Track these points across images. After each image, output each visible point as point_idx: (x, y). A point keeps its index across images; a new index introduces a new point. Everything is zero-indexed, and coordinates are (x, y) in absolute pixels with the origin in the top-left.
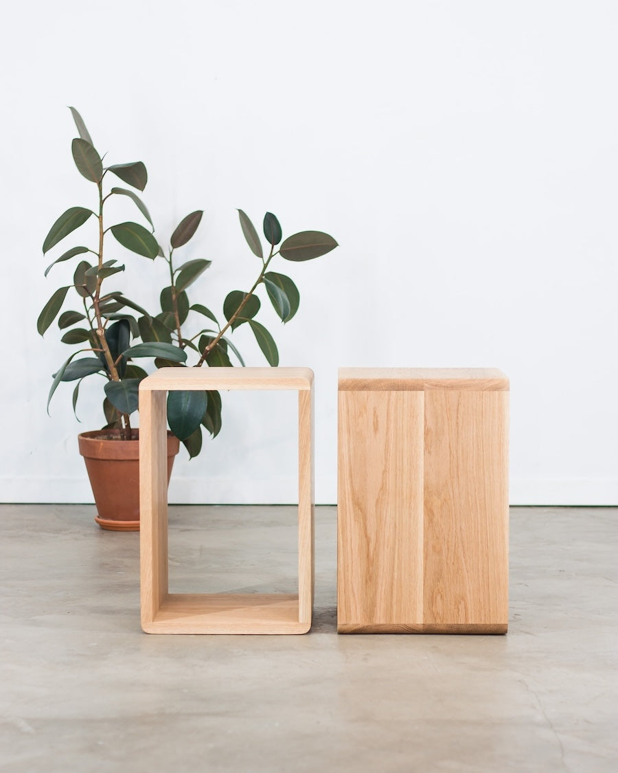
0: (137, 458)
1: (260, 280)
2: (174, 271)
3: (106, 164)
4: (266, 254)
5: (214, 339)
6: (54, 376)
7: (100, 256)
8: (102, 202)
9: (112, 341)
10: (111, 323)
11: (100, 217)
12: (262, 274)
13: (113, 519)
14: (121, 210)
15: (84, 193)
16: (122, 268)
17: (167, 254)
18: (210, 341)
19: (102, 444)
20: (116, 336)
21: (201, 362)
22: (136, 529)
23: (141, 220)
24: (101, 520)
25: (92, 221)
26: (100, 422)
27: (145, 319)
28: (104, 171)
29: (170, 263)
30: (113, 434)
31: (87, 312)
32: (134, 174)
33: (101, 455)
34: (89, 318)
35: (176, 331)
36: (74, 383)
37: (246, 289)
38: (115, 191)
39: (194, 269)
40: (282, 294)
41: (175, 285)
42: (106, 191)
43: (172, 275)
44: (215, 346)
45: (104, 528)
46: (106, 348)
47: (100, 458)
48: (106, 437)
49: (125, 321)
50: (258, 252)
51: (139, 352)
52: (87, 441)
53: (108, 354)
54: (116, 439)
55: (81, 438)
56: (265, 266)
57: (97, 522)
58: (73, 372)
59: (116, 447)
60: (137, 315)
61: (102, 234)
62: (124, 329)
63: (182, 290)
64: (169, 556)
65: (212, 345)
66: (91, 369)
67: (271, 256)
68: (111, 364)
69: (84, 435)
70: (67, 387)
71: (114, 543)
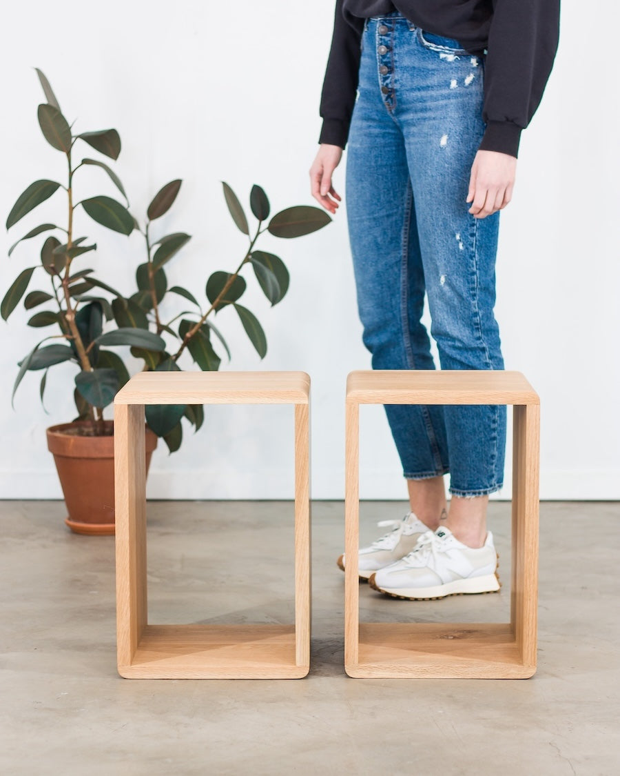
0: (111, 456)
1: (246, 260)
2: (151, 243)
3: (75, 131)
4: (253, 231)
5: (195, 324)
6: (20, 364)
7: (69, 233)
8: (71, 174)
9: (83, 325)
10: (81, 305)
11: (70, 190)
12: (249, 253)
13: (85, 521)
14: (93, 183)
15: (51, 164)
16: (94, 247)
17: (142, 226)
18: (191, 326)
19: (72, 441)
20: (87, 321)
21: (182, 349)
22: (112, 533)
23: (114, 194)
24: (72, 523)
25: (60, 194)
26: (69, 413)
27: (119, 302)
28: (73, 139)
29: (147, 236)
30: (86, 426)
31: (56, 292)
32: (107, 142)
33: (71, 452)
34: (57, 298)
35: (153, 311)
36: (40, 373)
37: (231, 269)
38: (86, 161)
39: (173, 244)
40: (270, 276)
41: (152, 260)
42: (76, 161)
43: (149, 249)
44: (197, 332)
45: (75, 532)
46: (76, 335)
47: (71, 455)
48: (76, 430)
49: (97, 303)
50: (244, 228)
51: (112, 339)
52: (56, 437)
53: (79, 341)
54: (88, 435)
55: (50, 433)
56: (252, 244)
57: (68, 525)
58: (41, 360)
59: (89, 445)
60: (110, 298)
61: (72, 209)
62: (96, 311)
63: (159, 268)
64: (148, 569)
65: (193, 331)
66: (60, 357)
67: (258, 233)
68: (82, 353)
69: (52, 429)
70: (34, 377)
71: (87, 550)
